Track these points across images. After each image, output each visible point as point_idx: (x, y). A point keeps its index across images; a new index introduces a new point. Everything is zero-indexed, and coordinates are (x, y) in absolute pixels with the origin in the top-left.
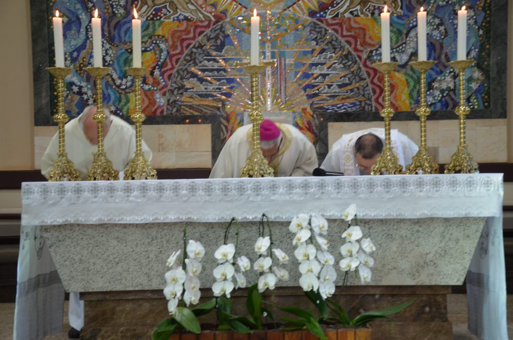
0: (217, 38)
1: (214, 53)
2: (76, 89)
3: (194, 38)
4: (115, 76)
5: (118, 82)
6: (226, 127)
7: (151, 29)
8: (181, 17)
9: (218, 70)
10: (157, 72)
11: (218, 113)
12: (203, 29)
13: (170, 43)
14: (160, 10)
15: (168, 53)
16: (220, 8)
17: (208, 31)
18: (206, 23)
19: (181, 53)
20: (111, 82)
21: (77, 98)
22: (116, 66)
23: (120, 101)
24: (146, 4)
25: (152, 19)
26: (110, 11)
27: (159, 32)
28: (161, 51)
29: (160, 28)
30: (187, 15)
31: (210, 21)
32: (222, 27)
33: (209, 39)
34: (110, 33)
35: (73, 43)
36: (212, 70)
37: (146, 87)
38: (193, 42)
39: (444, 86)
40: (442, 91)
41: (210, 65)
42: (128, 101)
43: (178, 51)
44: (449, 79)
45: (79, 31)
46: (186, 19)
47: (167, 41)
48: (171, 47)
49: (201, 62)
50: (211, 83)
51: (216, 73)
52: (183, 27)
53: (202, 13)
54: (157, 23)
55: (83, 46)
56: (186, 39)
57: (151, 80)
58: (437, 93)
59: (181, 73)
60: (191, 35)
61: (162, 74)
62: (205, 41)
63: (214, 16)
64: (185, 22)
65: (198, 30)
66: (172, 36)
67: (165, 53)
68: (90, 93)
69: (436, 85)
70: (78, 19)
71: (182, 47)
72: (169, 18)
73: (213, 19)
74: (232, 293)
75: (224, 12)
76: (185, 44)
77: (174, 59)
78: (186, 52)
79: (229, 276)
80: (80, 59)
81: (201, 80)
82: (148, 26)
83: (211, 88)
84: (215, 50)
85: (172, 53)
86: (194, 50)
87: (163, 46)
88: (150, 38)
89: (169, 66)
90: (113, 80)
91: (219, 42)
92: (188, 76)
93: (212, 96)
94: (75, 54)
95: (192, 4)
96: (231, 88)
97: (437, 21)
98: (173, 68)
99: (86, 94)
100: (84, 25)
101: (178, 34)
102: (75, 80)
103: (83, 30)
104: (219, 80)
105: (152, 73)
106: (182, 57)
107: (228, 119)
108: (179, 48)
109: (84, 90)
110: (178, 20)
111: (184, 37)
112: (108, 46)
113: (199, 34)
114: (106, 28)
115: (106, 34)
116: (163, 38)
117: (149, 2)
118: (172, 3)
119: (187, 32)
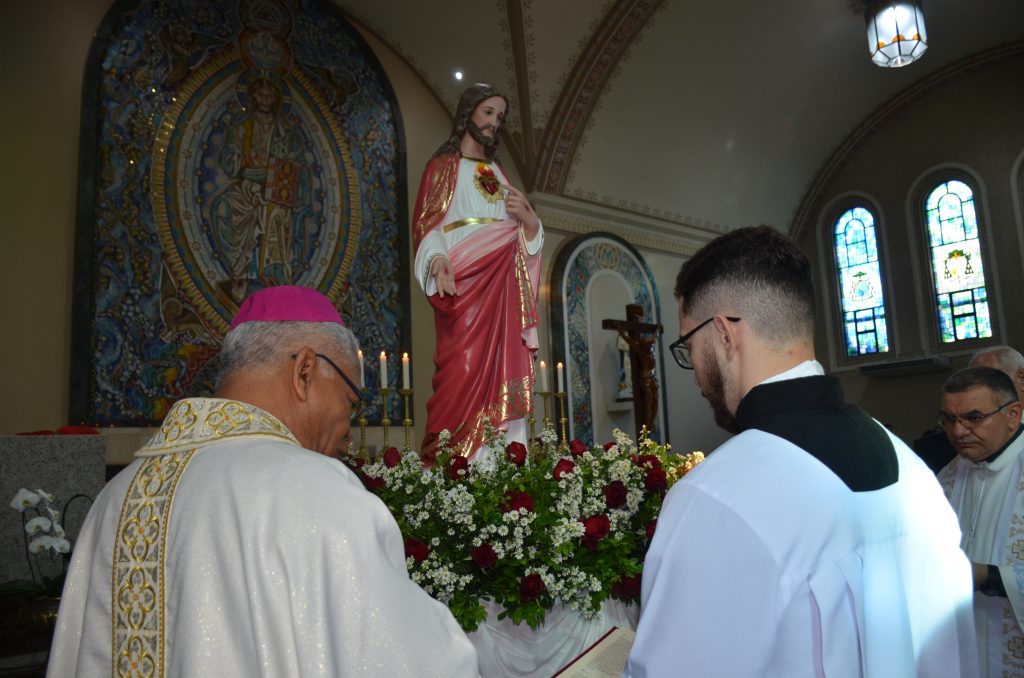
2: (109, 396)
3: (208, 359)
4: (144, 387)
5: (146, 391)
7: (174, 350)
8: (199, 342)
10: (178, 385)
13: (189, 361)
14: (182, 336)
15: (187, 369)
19: (197, 370)
21: (111, 404)
22: (144, 378)
23: (147, 406)
24: (171, 330)
25: (175, 342)
27: (181, 352)
29: (182, 350)
30: (204, 340)
34: (141, 351)
35: (110, 358)
37: (169, 396)
38: (207, 363)
39: (378, 403)
40: (377, 407)
42: (154, 407)
43: (195, 368)
44: (381, 398)
45: (115, 349)
46: (203, 344)
48: (190, 365)
52: (200, 349)
54: (179, 346)
55: (118, 361)
56: (202, 359)
57: (173, 391)
58: (374, 408)
61: (182, 387)
64: (201, 347)
65: (212, 353)
66: (191, 356)
68: (122, 400)
69: (373, 402)
70: (115, 339)
71: (198, 366)
72: (189, 342)
76: (201, 363)
77: (192, 374)
78: (201, 369)
80: (115, 372)
82: (171, 349)
85: (190, 369)
87: (183, 364)
89: (188, 380)
90: (142, 390)
94: (111, 367)
95: (207, 332)
97: (373, 359)
98: (190, 382)
99: (118, 400)
100: (120, 344)
101: (195, 355)
102: (110, 388)
103: (118, 348)
105: (174, 385)
106: (198, 373)
108: (196, 366)
109: (117, 397)
110: (196, 344)
111: (200, 357)
112: (138, 362)
113: (213, 355)
114: (138, 347)
115: (138, 351)
116: (183, 357)
117: (174, 329)
118: (191, 331)
119: (202, 353)
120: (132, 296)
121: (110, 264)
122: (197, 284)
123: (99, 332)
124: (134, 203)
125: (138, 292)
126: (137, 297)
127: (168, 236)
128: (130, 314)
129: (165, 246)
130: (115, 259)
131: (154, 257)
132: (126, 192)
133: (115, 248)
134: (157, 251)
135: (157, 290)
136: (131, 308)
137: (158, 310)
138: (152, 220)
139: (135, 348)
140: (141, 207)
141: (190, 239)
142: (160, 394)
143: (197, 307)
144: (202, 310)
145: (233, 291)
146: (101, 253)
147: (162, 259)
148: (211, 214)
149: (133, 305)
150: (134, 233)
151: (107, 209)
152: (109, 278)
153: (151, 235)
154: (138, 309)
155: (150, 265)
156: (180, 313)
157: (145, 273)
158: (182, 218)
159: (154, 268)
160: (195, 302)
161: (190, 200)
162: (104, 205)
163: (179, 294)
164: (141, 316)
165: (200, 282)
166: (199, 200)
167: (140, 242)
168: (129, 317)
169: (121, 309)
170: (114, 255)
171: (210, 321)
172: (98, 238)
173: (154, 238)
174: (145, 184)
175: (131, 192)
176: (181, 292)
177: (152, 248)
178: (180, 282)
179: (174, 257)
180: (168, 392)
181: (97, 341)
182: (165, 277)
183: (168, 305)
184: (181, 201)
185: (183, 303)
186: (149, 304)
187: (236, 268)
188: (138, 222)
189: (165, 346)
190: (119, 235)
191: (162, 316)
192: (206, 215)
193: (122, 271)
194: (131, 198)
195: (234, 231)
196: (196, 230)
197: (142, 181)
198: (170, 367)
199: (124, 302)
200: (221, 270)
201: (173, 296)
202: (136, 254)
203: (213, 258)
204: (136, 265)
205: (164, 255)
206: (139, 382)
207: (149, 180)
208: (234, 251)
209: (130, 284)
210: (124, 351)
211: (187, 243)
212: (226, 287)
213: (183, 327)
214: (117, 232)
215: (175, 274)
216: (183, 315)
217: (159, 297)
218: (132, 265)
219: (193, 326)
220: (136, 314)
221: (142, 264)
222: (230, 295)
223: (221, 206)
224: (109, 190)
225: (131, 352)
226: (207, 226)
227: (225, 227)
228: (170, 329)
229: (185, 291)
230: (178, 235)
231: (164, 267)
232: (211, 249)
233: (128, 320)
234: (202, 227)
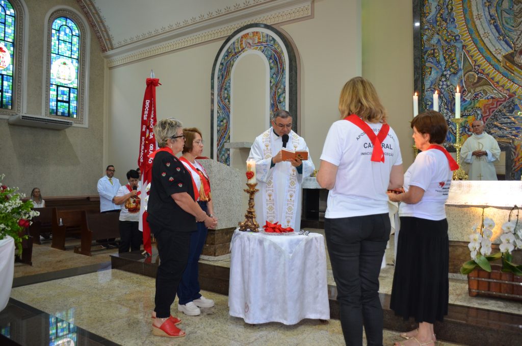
0: (510, 106)
1: (508, 114)
3: (496, 107)
6: (514, 153)
7: (472, 104)
8: (490, 97)
9: (510, 123)
11: (510, 145)
12: (502, 102)
13: (483, 110)
14: (478, 94)
15: (482, 115)
16: (512, 91)
17: (504, 103)
18: (504, 99)
19: (489, 115)
20: (451, 132)
25: (473, 99)
26: (452, 97)
27: (477, 105)
28: (478, 115)
29: (478, 104)
30: (492, 96)
31: (506, 98)
32: (513, 100)
33: (505, 107)
34: (451, 108)
36: (507, 123)
38: (496, 109)
41: (505, 120)
43: (487, 114)
46: (492, 98)
47: (481, 110)
48: (483, 113)
49: (500, 119)
50: (506, 130)
51: (509, 124)
53: (501, 94)
54: (476, 101)
56: (492, 108)
59: (489, 125)
60: (495, 106)
62: (503, 108)
63: (508, 95)
64: (491, 99)
65: (499, 103)
66: (484, 107)
67: (480, 115)
71: (490, 112)
72: (483, 98)
73: (507, 97)
74: (512, 252)
75: (514, 93)
76: (491, 111)
77: (485, 118)
78: (492, 114)
79: (511, 241)
81: (500, 129)
82: (471, 103)
83: (505, 132)
84: (509, 113)
85: (484, 115)
86: (497, 113)
87: (479, 112)
88: (472, 109)
90: (452, 130)
91: (511, 108)
92: (493, 127)
93: (507, 137)
95: (496, 90)
96: (518, 132)
101: (487, 106)
104: (511, 128)
106: (490, 117)
107: (515, 148)
108: (488, 113)
110: (488, 98)
111: (491, 107)
112: (450, 114)
113: (500, 105)
114: (449, 106)
115: (450, 108)
116: (479, 108)
117: (472, 91)
118: (484, 91)
119: (493, 104)
120: (445, 75)
121: (431, 60)
122: (487, 60)
123: (427, 99)
124: (443, 21)
125: (449, 73)
126: (448, 76)
127: (466, 34)
128: (444, 87)
129: (465, 41)
130: (434, 57)
131: (458, 50)
132: (438, 15)
133: (434, 50)
134: (459, 45)
135: (460, 70)
136: (445, 83)
137: (462, 81)
138: (455, 27)
139: (448, 106)
140: (448, 21)
141: (481, 32)
142: (464, 132)
143: (488, 75)
144: (491, 76)
145: (515, 58)
146: (426, 55)
147: (463, 49)
148: (497, 11)
149: (445, 81)
150: (445, 39)
151: (429, 29)
152: (431, 68)
153: (455, 37)
154: (449, 83)
155: (455, 56)
156: (475, 81)
157: (452, 61)
158: (475, 20)
159: (458, 56)
160: (486, 72)
161: (480, 6)
162: (426, 27)
163: (475, 69)
164: (451, 86)
165: (490, 57)
166: (487, 4)
167: (448, 43)
168: (443, 89)
169: (439, 84)
170: (433, 54)
171: (498, 83)
172: (424, 47)
173: (457, 38)
174: (450, 7)
175: (442, 14)
176: (476, 67)
177: (456, 44)
178: (475, 61)
179: (471, 47)
180: (469, 131)
181: (426, 104)
182: (465, 59)
183: (468, 77)
184: (474, 8)
185: (477, 74)
186: (456, 79)
187: (518, 42)
188: (447, 31)
189: (467, 103)
190: (436, 42)
191: (464, 85)
192: (493, 12)
193: (439, 62)
194: (442, 18)
195: (516, 16)
196: (486, 25)
197: (447, 7)
198: (470, 115)
199: (441, 80)
200: (506, 46)
201: (471, 71)
202: (446, 50)
203: (498, 40)
204: (447, 57)
205: (464, 47)
206: (450, 126)
207: (452, 3)
208: (516, 30)
209: (444, 69)
210: (442, 109)
211: (479, 35)
212: (510, 58)
213: (478, 89)
214: (434, 41)
215: (472, 56)
216: (478, 82)
217: (461, 73)
218: (444, 57)
219: (485, 88)
220: (448, 86)
221: (450, 56)
222: (513, 62)
223: (503, 3)
224: (428, 18)
225: (446, 109)
226: (494, 19)
227: (508, 16)
228: (469, 92)
229: (479, 66)
230: (472, 31)
231: (464, 53)
232: (497, 35)
233: (443, 91)
234: (490, 21)
